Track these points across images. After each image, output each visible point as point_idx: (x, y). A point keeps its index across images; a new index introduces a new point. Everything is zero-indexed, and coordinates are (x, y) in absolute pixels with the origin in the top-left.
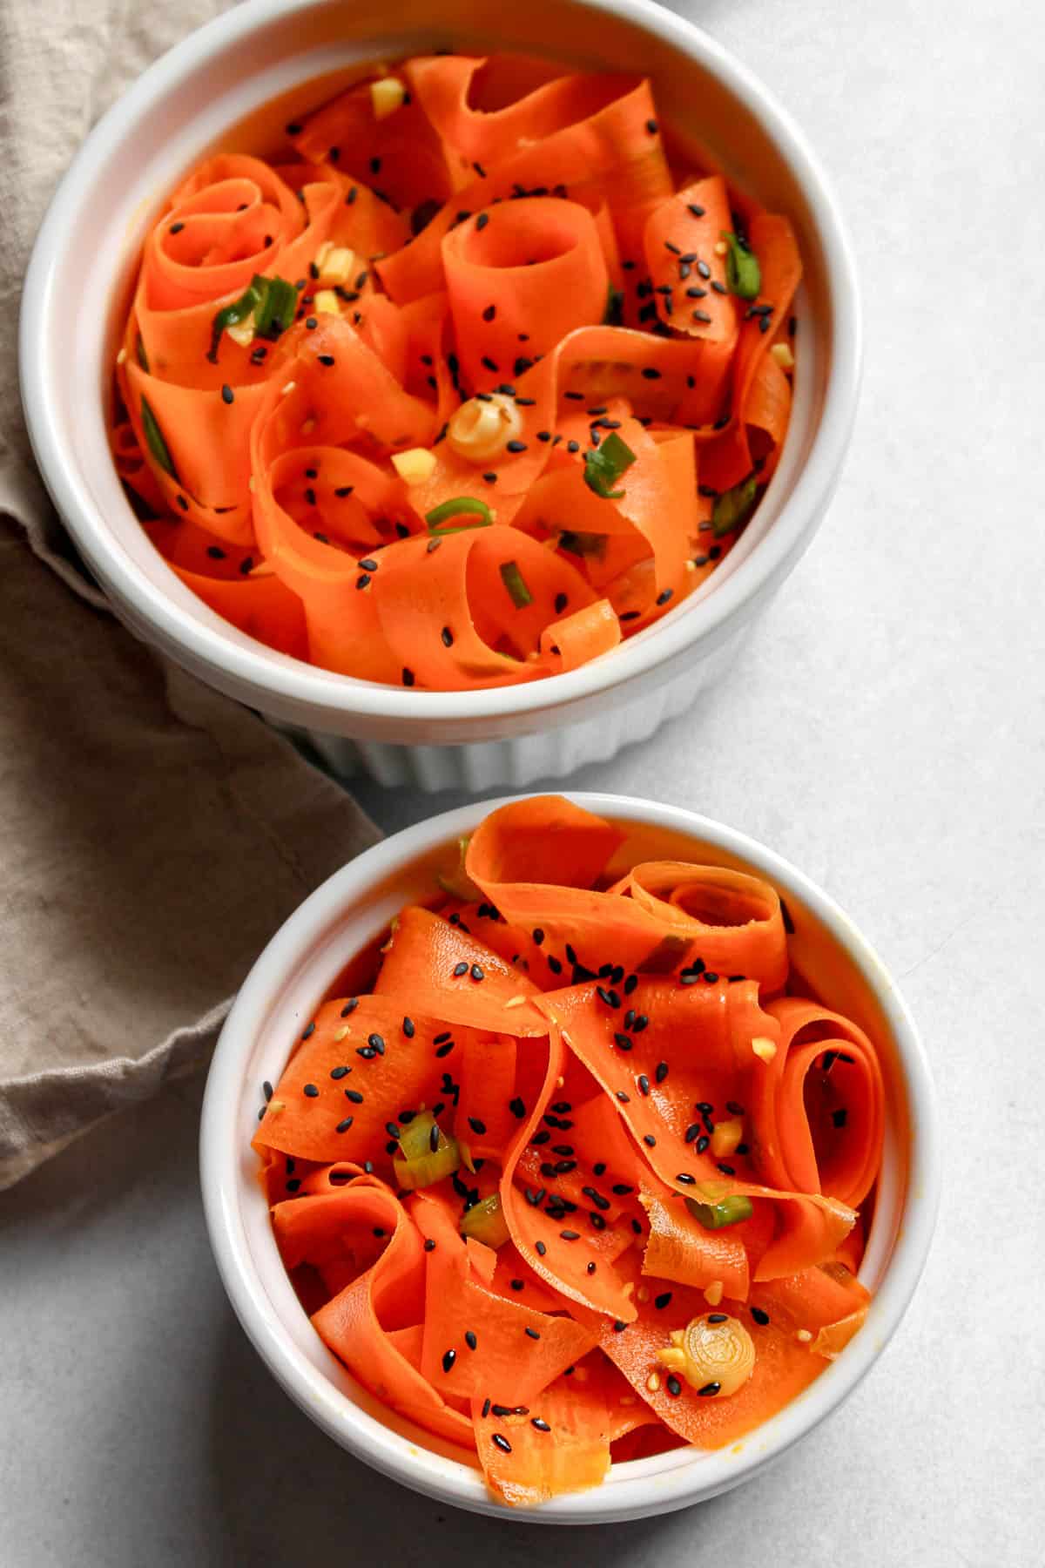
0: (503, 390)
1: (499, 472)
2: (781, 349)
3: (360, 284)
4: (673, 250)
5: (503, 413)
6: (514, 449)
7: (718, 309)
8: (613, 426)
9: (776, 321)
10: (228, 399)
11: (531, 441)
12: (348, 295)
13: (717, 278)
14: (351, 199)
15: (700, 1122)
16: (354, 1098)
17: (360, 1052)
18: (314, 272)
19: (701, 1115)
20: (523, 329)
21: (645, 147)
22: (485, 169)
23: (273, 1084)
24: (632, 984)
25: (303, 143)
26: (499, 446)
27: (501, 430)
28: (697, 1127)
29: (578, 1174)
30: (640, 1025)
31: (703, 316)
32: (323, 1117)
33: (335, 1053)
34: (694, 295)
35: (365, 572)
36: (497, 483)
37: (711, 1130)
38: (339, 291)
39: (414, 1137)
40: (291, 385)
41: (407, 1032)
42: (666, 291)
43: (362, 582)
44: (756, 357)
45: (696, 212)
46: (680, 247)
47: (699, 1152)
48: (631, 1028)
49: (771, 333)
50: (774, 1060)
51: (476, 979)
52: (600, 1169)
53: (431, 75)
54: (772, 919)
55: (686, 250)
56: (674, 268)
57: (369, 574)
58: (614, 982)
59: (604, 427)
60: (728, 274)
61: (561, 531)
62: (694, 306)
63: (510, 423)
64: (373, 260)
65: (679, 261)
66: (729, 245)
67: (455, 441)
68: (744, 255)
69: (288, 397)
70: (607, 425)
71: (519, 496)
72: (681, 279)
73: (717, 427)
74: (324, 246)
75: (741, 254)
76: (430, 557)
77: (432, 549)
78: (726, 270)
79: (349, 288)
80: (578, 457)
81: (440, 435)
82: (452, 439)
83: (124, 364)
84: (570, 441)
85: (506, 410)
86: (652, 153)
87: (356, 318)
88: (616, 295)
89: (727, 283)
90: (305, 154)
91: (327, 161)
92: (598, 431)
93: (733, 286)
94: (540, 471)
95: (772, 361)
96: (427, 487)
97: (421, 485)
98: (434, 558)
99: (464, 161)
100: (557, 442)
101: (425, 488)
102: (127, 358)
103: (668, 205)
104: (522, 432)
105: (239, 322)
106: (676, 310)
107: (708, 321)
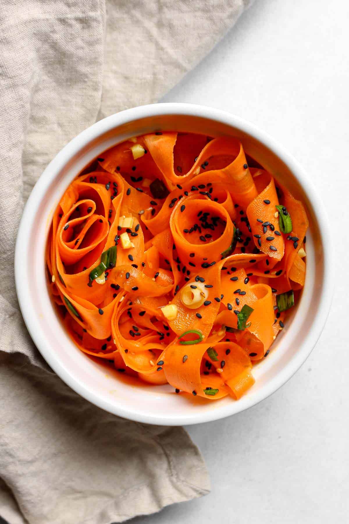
0: (200, 279)
1: (202, 313)
2: (301, 251)
3: (137, 229)
4: (260, 222)
5: (202, 294)
6: (206, 304)
7: (278, 243)
8: (243, 294)
10: (101, 313)
11: (213, 301)
12: (132, 234)
13: (277, 229)
14: (128, 193)
18: (119, 228)
21: (243, 174)
22: (181, 186)
25: (105, 166)
26: (201, 305)
27: (201, 301)
31: (274, 248)
34: (269, 240)
36: (202, 319)
38: (129, 232)
40: (123, 298)
42: (259, 238)
43: (159, 370)
44: (293, 256)
45: (267, 203)
46: (261, 219)
49: (298, 248)
53: (157, 148)
55: (264, 221)
56: (261, 228)
57: (161, 367)
59: (239, 294)
60: (280, 226)
61: (226, 327)
62: (270, 244)
63: (205, 297)
64: (140, 215)
65: (263, 226)
66: (279, 213)
67: (184, 304)
68: (285, 217)
69: (122, 302)
70: (240, 293)
71: (211, 325)
72: (264, 233)
73: (277, 274)
74: (121, 218)
75: (284, 217)
76: (184, 363)
77: (184, 361)
78: (279, 223)
79: (133, 231)
80: (232, 311)
81: (176, 290)
82: (183, 302)
83: (55, 282)
84: (228, 304)
85: (203, 293)
86: (246, 175)
87: (143, 265)
88: (236, 231)
89: (280, 230)
90: (107, 170)
91: (115, 171)
92: (237, 296)
93: (282, 230)
94: (217, 313)
95: (298, 257)
96: (176, 320)
97: (174, 320)
98: (186, 364)
99: (173, 184)
100: (222, 299)
101: (175, 321)
102: (55, 280)
103: (256, 200)
104: (208, 297)
105: (99, 276)
106: (262, 245)
107: (276, 250)
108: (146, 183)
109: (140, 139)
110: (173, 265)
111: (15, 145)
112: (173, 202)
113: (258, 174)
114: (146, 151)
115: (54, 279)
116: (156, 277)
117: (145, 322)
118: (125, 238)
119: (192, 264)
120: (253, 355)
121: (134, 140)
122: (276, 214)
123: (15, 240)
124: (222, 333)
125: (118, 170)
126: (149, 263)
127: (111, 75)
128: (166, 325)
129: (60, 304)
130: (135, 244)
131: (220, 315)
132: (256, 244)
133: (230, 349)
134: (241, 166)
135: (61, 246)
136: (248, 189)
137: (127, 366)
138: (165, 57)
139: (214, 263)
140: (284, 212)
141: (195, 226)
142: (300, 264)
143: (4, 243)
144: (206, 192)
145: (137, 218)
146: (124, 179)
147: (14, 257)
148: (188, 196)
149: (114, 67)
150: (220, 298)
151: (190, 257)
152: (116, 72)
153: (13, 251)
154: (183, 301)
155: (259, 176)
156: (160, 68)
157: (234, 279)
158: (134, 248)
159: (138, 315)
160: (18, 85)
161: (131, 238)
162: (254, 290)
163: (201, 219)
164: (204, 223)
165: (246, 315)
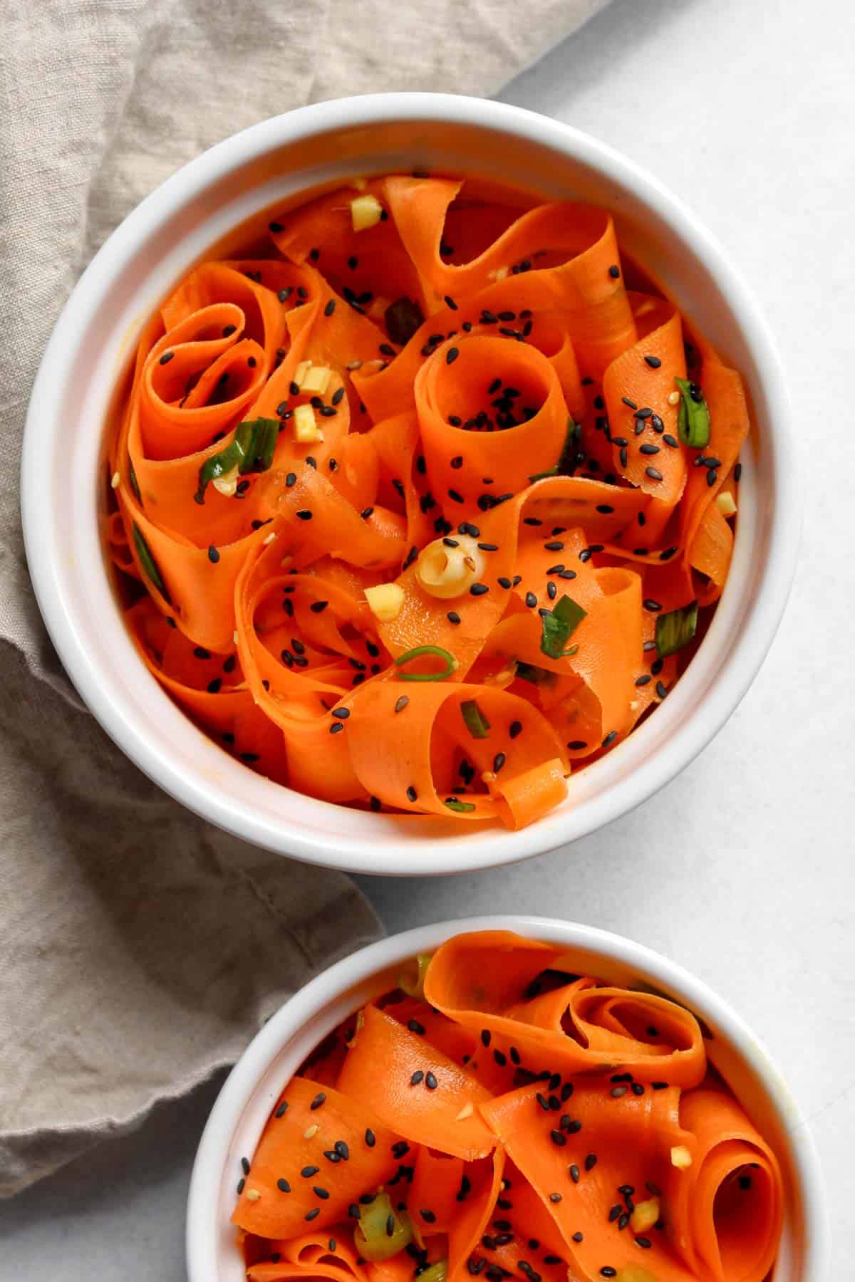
0: (469, 530)
1: (462, 613)
2: (726, 497)
3: (337, 399)
4: (630, 405)
5: (467, 562)
6: (477, 591)
7: (670, 465)
8: (568, 576)
9: (723, 474)
10: (214, 558)
11: (493, 585)
12: (323, 409)
13: (670, 430)
14: (329, 310)
15: (621, 1202)
16: (321, 1194)
17: (327, 1155)
18: (294, 388)
19: (623, 1196)
20: (486, 473)
21: (608, 291)
22: (456, 301)
23: (249, 1159)
24: (568, 1091)
25: (284, 244)
26: (464, 589)
27: (465, 578)
28: (619, 1208)
29: (514, 1245)
30: (573, 1127)
31: (655, 474)
32: (294, 1207)
33: (305, 1149)
34: (648, 452)
35: (338, 720)
36: (460, 625)
37: (632, 1210)
38: (316, 402)
39: (373, 1219)
40: (272, 536)
41: (370, 1141)
42: (623, 445)
43: (334, 728)
44: (703, 506)
45: (652, 364)
46: (635, 400)
47: (621, 1228)
48: (566, 1129)
49: (717, 485)
50: (689, 1169)
51: (431, 1087)
52: (534, 1244)
53: (410, 205)
54: (694, 1047)
55: (641, 405)
56: (630, 422)
57: (342, 722)
58: (551, 1088)
59: (560, 576)
60: (680, 424)
61: (517, 662)
62: (648, 462)
63: (474, 570)
64: (349, 370)
65: (635, 416)
66: (682, 395)
67: (422, 582)
68: (695, 405)
69: (269, 546)
70: (562, 574)
71: (480, 642)
72: (637, 434)
73: (663, 557)
74: (303, 365)
75: (693, 405)
76: (399, 715)
77: (399, 708)
78: (678, 421)
79: (327, 403)
80: (535, 612)
81: (408, 558)
82: (421, 580)
83: (118, 488)
84: (528, 594)
85: (471, 559)
86: (613, 296)
87: (332, 465)
88: (575, 431)
89: (679, 434)
90: (287, 253)
91: (307, 260)
92: (554, 579)
93: (684, 437)
94: (500, 616)
95: (716, 510)
96: (396, 622)
97: (390, 621)
98: (402, 718)
99: (438, 297)
100: (516, 584)
101: (394, 624)
102: (120, 484)
103: (626, 354)
104: (484, 577)
105: (224, 473)
106: (630, 463)
107: (659, 477)
108: (378, 308)
109: (375, 184)
110: (411, 494)
111: (77, 147)
112: (434, 341)
113: (647, 307)
114: (386, 214)
115: (116, 480)
116: (366, 516)
117: (324, 630)
118: (305, 418)
119: (456, 496)
120: (576, 745)
121: (361, 185)
122: (674, 397)
123: (33, 372)
124: (506, 676)
125: (314, 258)
126: (348, 466)
127: (334, 51)
128: (372, 640)
129: (123, 567)
130: (325, 435)
131: (506, 623)
132: (617, 464)
133: (522, 723)
134: (603, 270)
135: (145, 401)
136: (614, 333)
137: (257, 702)
138: (467, 21)
139: (510, 497)
140: (693, 392)
141: (478, 416)
142: (717, 529)
143: (6, 373)
144: (516, 332)
145: (341, 375)
146: (323, 280)
147: (25, 413)
148: (470, 333)
149: (345, 35)
150: (512, 581)
151: (452, 469)
152: (346, 47)
153: (25, 397)
154: (419, 576)
155: (650, 313)
156: (454, 46)
157: (554, 546)
158: (322, 442)
159: (309, 608)
160: (109, 11)
161: (318, 418)
162: (600, 580)
163: (495, 404)
164: (504, 415)
165: (566, 624)
